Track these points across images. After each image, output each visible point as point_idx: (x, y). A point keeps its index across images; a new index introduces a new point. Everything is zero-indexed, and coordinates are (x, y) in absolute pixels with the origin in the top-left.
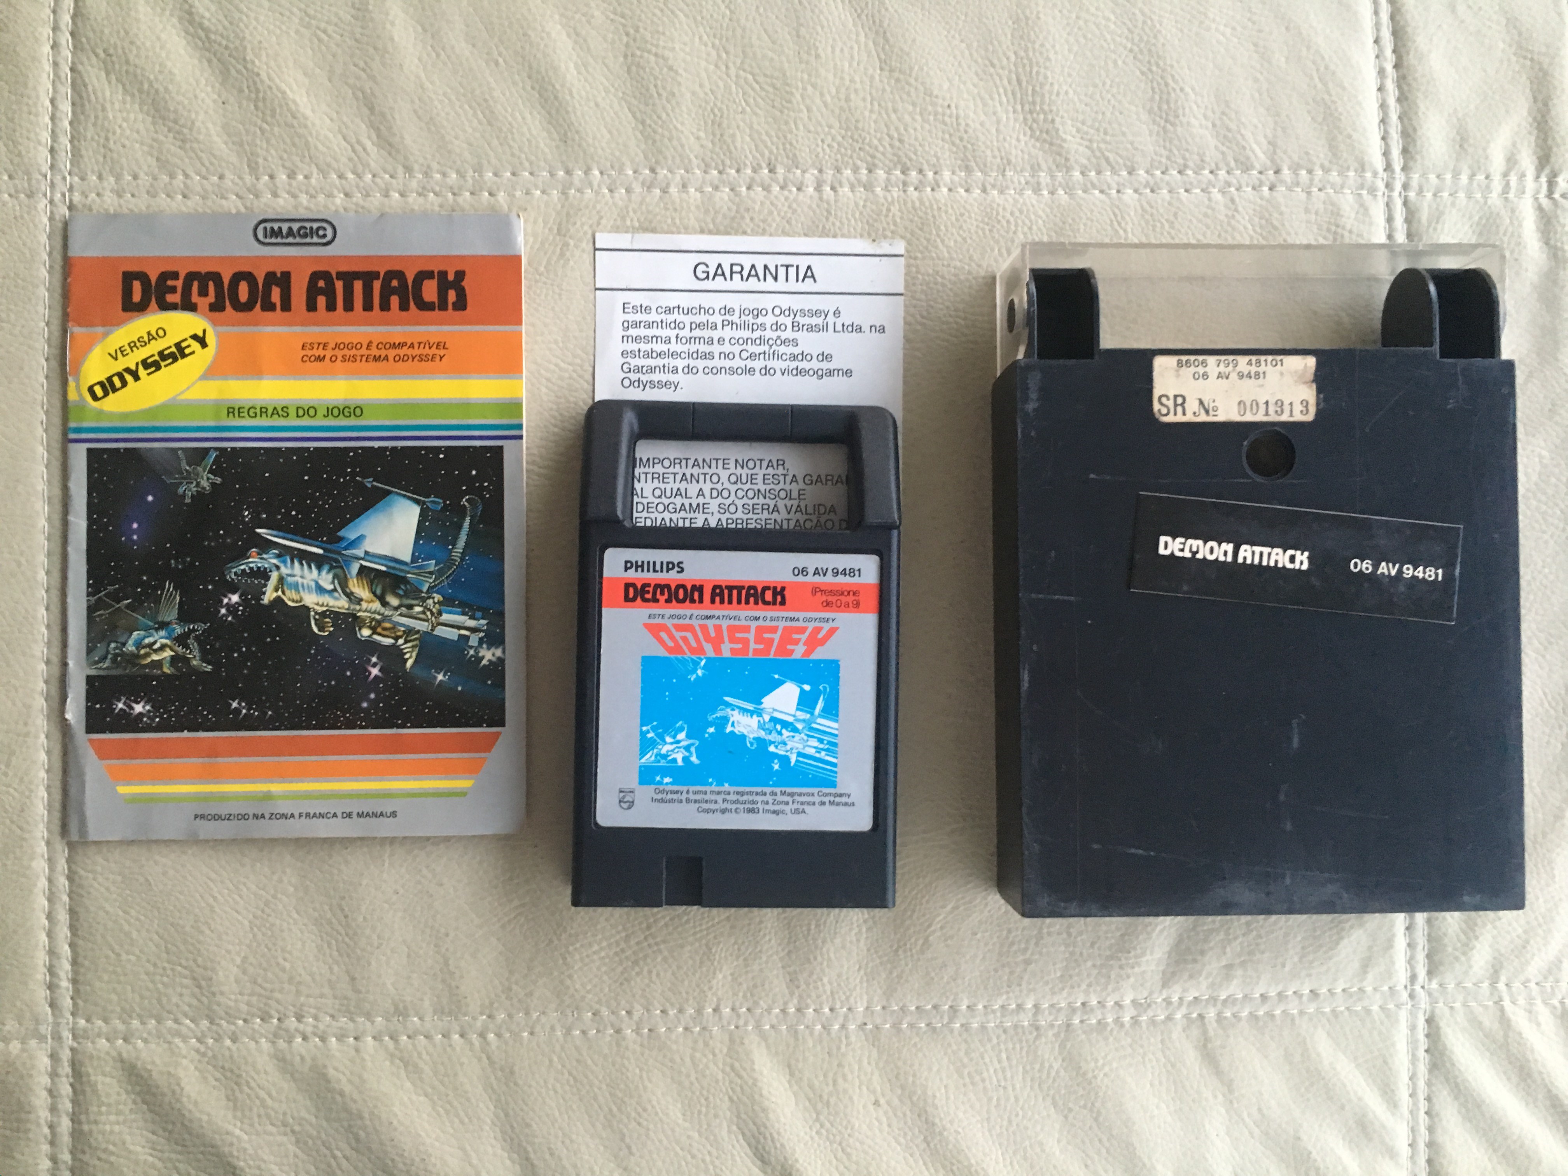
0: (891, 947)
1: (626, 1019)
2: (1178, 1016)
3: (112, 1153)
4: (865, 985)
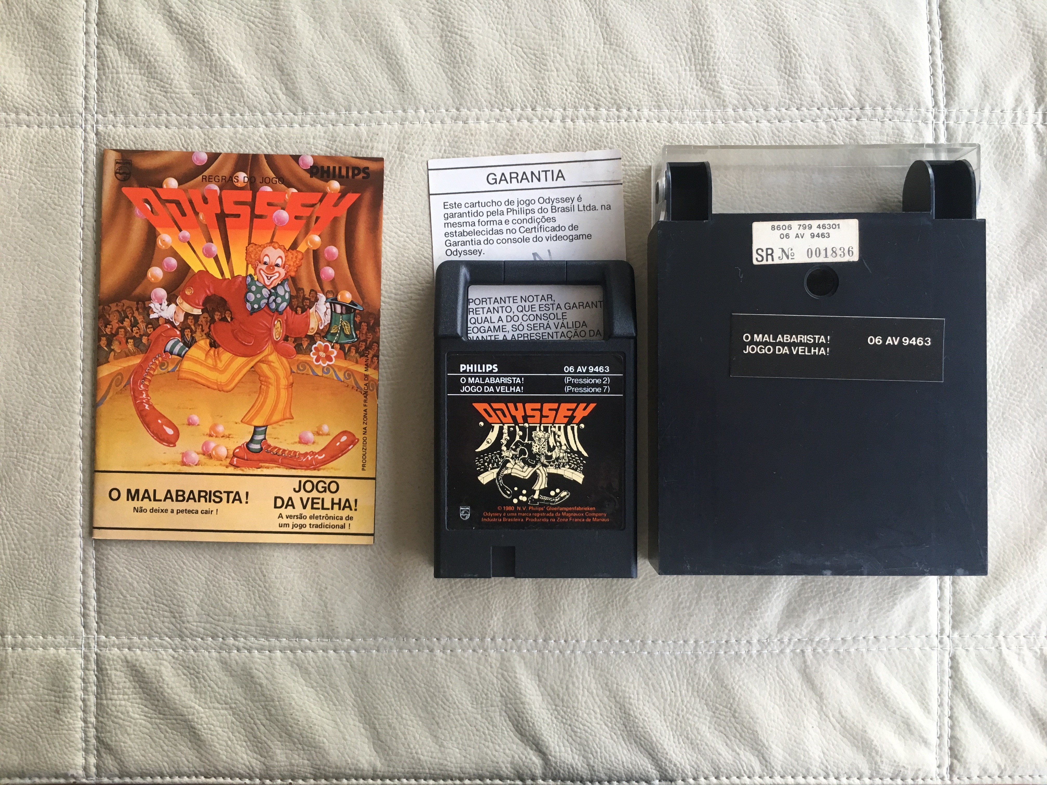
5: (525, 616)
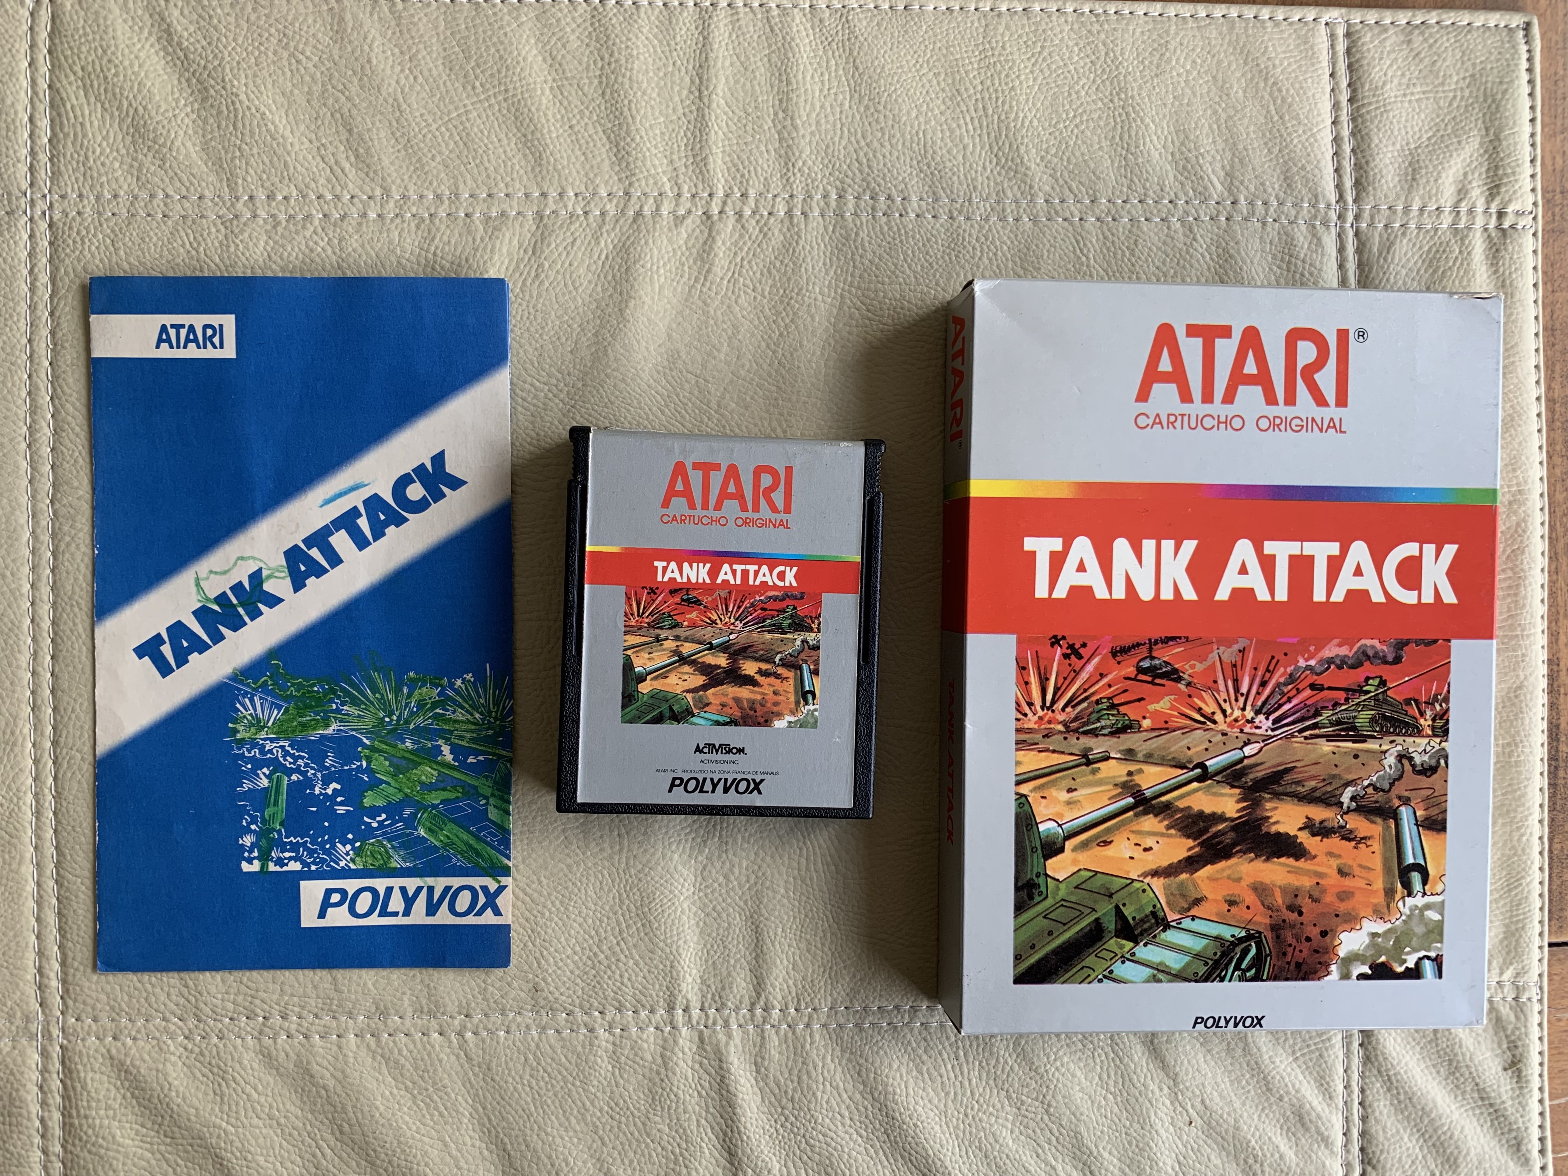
1: (599, 1020)
3: (101, 1146)
5: (734, 974)
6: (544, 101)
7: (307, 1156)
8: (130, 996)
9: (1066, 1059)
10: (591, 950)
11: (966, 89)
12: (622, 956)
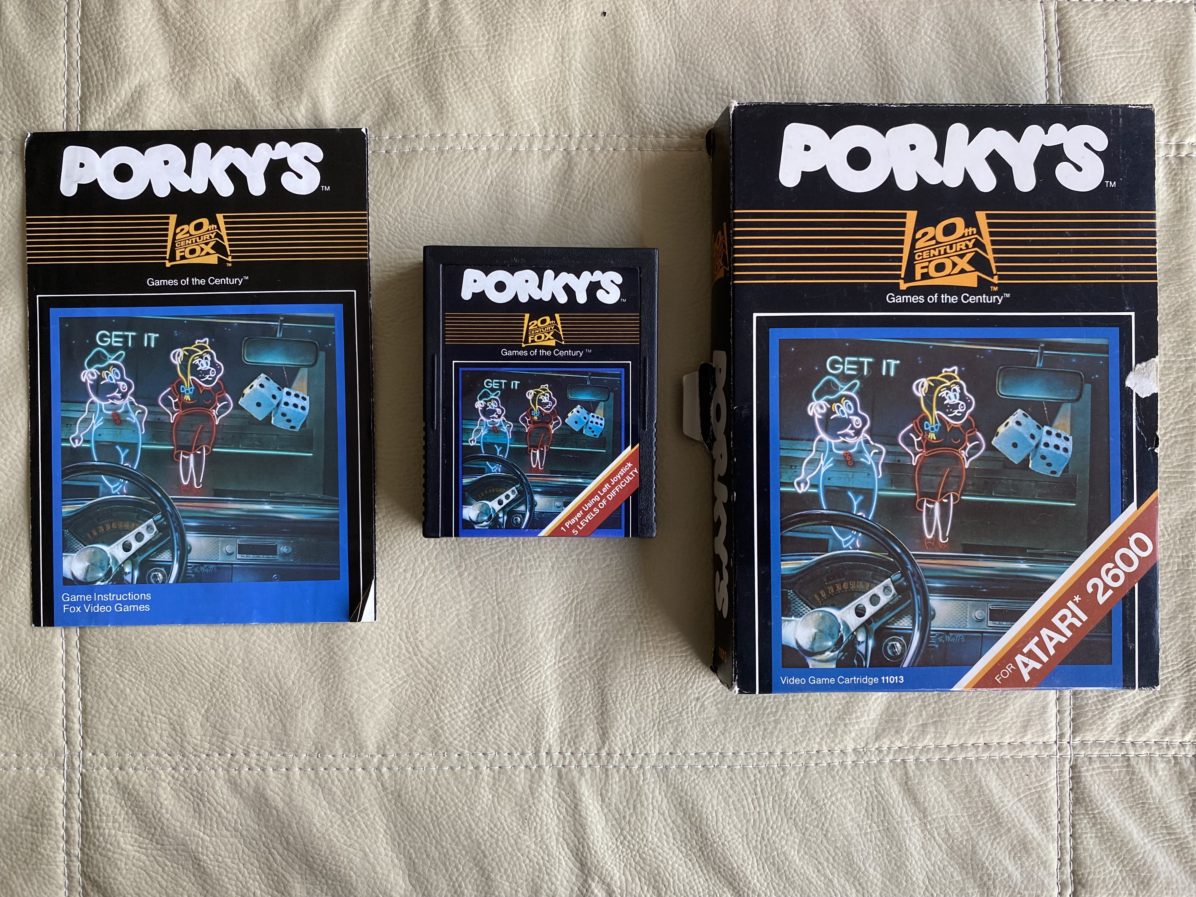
0: (677, 710)
1: (483, 759)
2: (887, 761)
3: (109, 850)
4: (658, 737)
6: (445, 65)
7: (263, 860)
8: (133, 737)
9: (839, 796)
10: (477, 706)
11: (765, 55)
12: (500, 711)
